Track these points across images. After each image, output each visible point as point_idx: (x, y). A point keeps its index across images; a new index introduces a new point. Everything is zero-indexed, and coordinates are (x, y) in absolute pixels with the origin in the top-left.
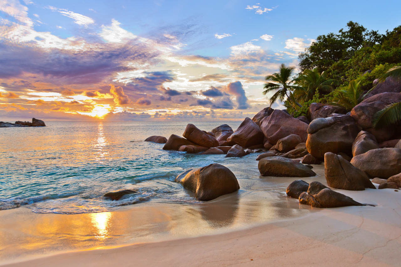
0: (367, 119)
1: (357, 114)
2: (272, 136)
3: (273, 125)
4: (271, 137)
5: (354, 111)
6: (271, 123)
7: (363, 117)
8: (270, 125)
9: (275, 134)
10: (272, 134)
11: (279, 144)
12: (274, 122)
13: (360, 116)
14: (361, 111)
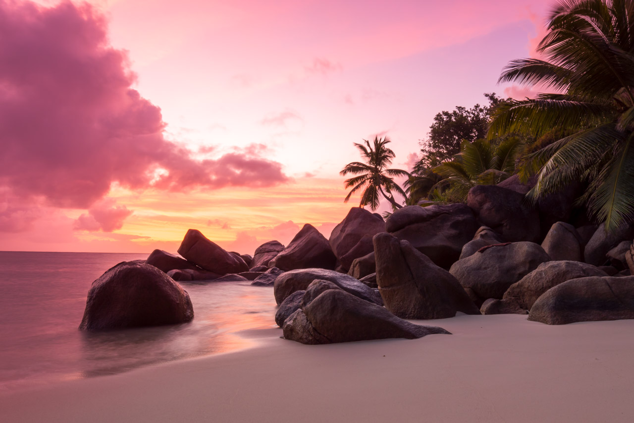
0: (493, 209)
1: (477, 200)
2: (347, 254)
3: (348, 235)
4: (344, 256)
5: (471, 195)
6: (346, 232)
7: (487, 206)
8: (344, 235)
9: (351, 251)
10: (347, 252)
11: (354, 267)
12: (350, 229)
13: (481, 204)
14: (483, 195)
